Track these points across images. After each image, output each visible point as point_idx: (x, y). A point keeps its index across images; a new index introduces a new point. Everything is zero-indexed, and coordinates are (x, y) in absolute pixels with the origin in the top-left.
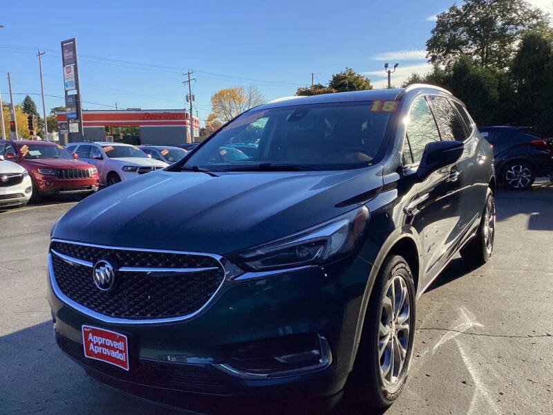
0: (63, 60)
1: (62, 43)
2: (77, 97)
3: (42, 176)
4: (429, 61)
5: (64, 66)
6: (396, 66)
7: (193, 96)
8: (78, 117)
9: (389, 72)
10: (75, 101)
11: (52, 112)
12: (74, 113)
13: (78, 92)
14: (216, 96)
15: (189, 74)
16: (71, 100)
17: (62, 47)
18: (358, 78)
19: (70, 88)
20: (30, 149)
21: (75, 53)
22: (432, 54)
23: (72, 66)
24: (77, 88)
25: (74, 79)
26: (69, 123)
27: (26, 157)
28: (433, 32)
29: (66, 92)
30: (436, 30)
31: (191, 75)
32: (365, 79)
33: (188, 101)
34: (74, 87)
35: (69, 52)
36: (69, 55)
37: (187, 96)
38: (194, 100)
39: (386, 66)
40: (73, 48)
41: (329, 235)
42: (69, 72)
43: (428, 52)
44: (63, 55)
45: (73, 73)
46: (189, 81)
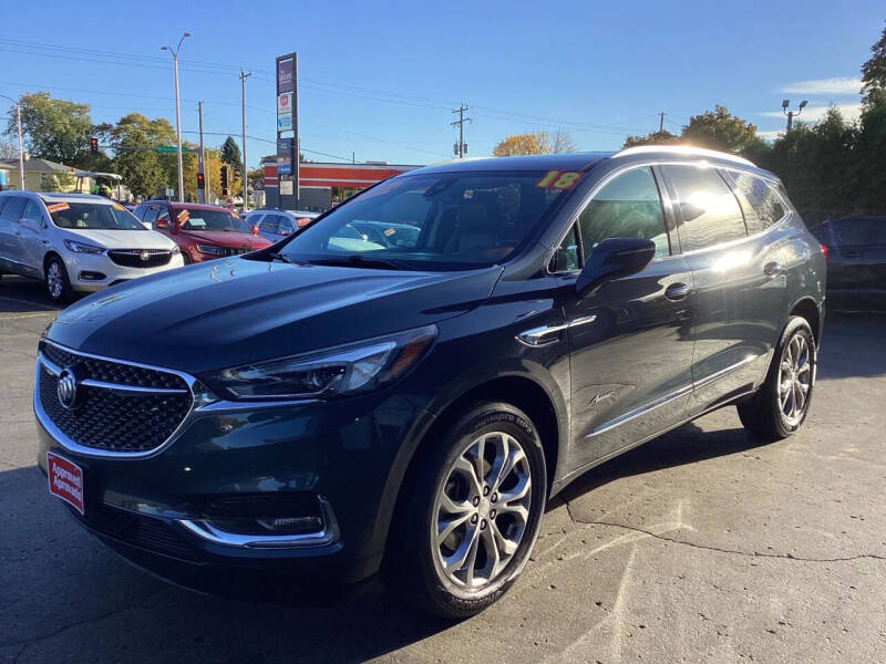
0: (278, 84)
1: (278, 60)
2: (294, 142)
3: (202, 256)
4: (866, 98)
5: (278, 95)
6: (803, 105)
7: (466, 146)
8: (293, 172)
9: (790, 115)
10: (291, 148)
11: (263, 162)
12: (287, 166)
13: (296, 134)
14: (502, 145)
15: (462, 110)
16: (284, 146)
17: (278, 66)
18: (733, 123)
19: (287, 128)
20: (191, 217)
21: (295, 74)
22: (871, 87)
23: (289, 95)
24: (295, 129)
25: (290, 115)
26: (280, 180)
27: (183, 228)
28: (875, 48)
29: (279, 133)
30: (880, 45)
31: (464, 113)
32: (747, 125)
33: (456, 153)
34: (290, 127)
35: (286, 73)
36: (286, 78)
37: (456, 146)
38: (466, 152)
39: (786, 104)
40: (293, 68)
41: (351, 361)
42: (284, 104)
43: (865, 83)
44: (278, 79)
45: (290, 105)
46: (461, 122)
